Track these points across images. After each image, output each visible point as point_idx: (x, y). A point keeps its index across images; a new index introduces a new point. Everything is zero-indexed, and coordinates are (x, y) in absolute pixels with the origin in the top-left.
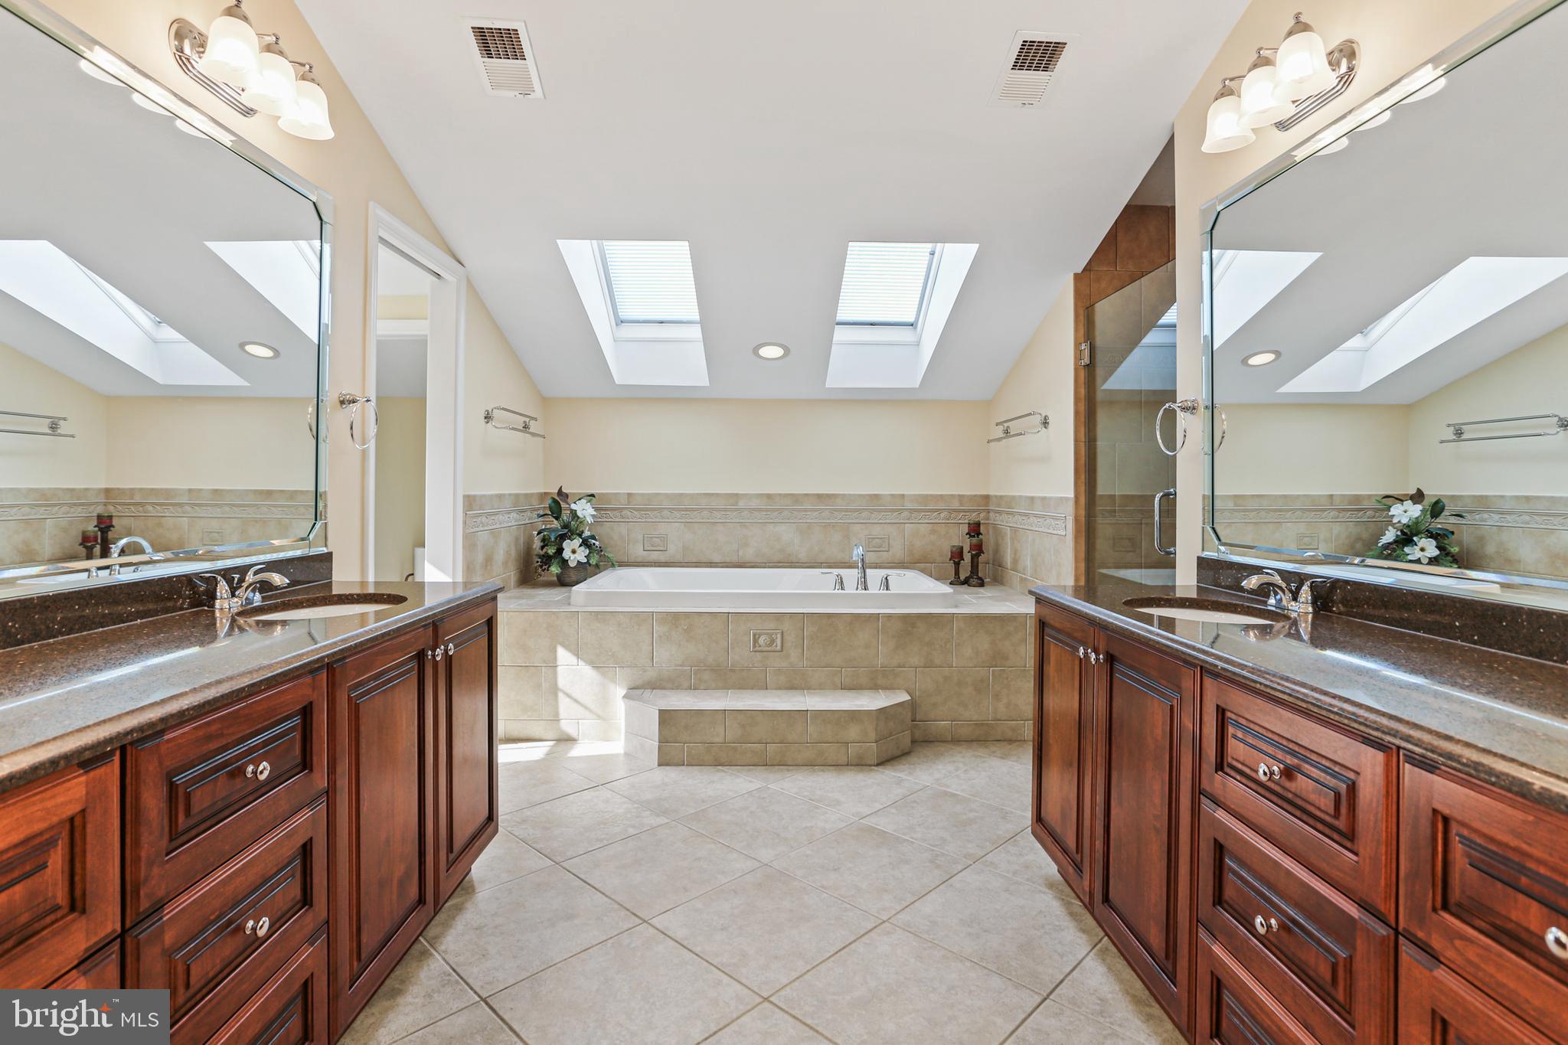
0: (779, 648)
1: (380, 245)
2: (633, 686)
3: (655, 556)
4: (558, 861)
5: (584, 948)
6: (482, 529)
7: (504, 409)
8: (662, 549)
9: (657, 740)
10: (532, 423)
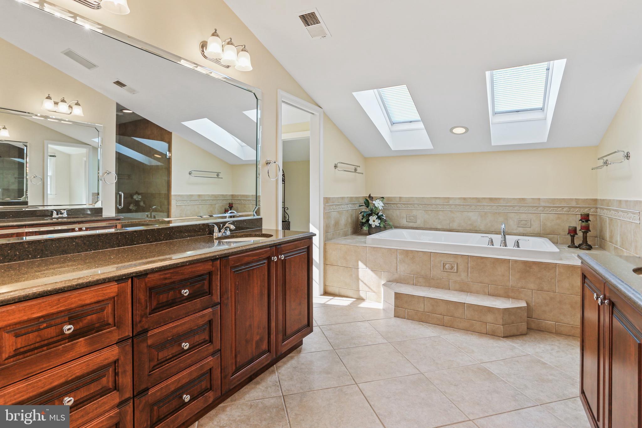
0: (455, 271)
1: (282, 103)
2: (388, 281)
3: (411, 224)
4: (335, 349)
5: (327, 388)
6: (333, 211)
7: (341, 163)
8: (415, 221)
9: (394, 306)
10: (358, 168)
